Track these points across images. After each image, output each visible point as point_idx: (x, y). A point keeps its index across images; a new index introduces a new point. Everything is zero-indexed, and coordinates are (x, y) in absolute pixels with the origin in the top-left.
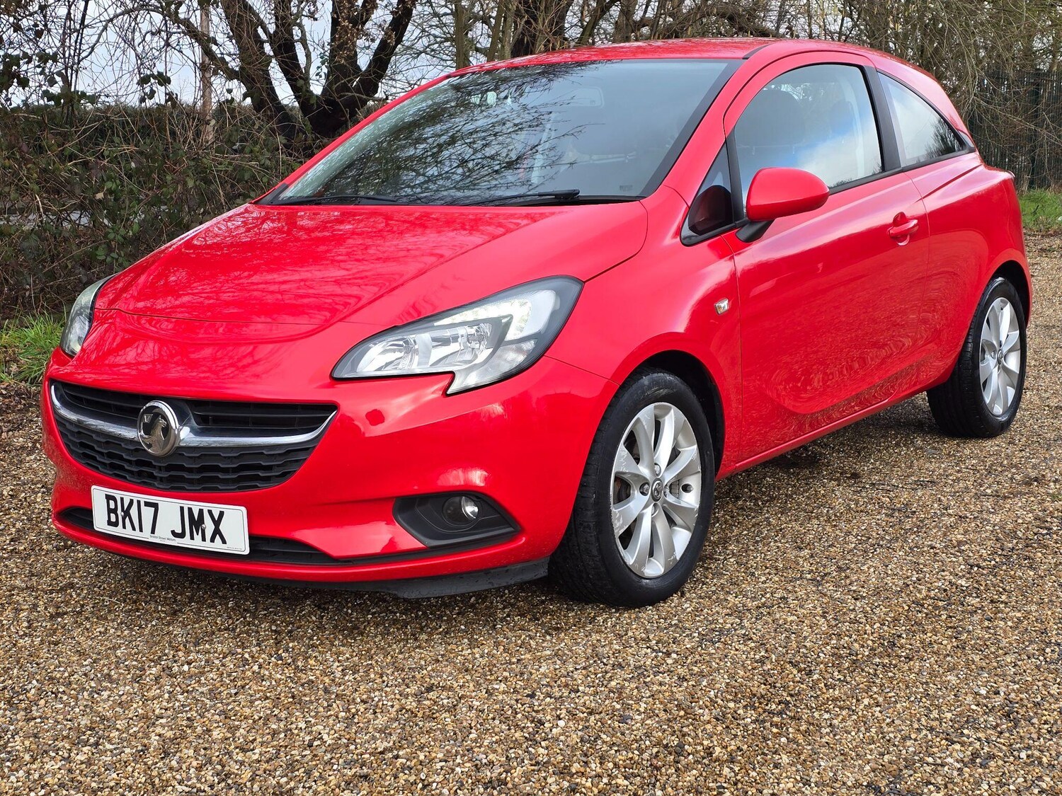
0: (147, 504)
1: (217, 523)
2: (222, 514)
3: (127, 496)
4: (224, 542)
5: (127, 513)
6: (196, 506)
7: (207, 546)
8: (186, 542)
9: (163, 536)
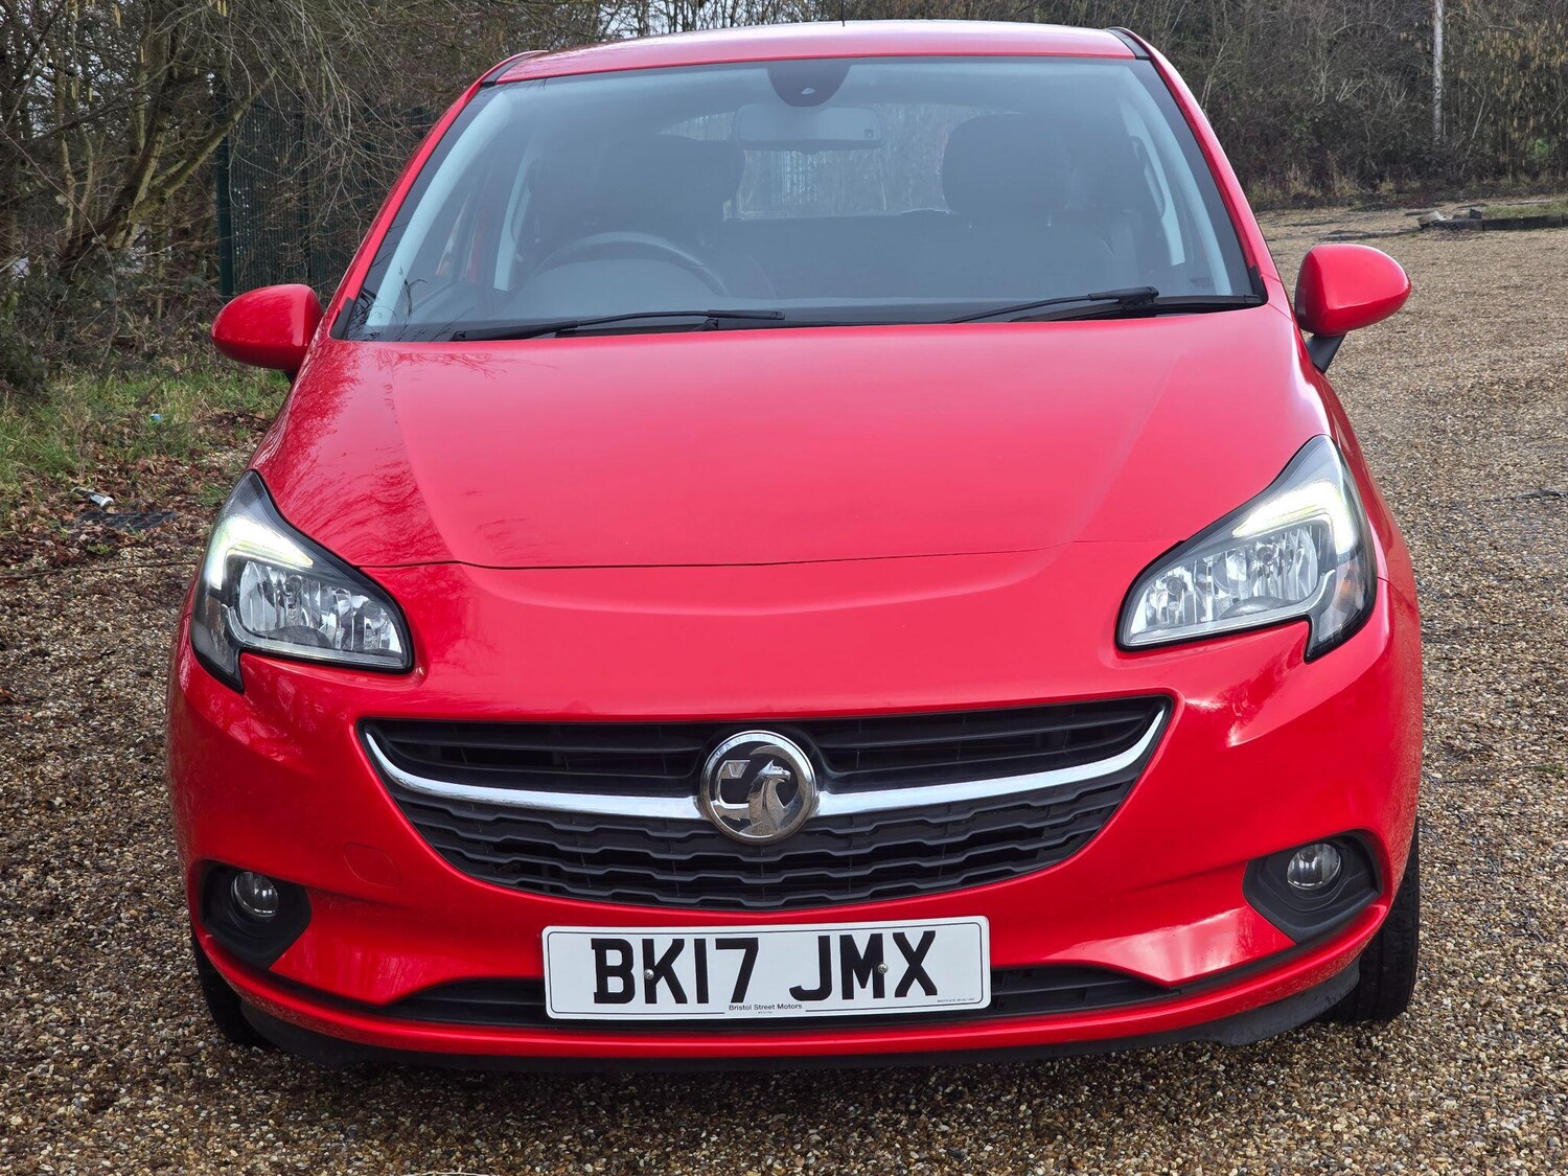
0: (722, 944)
1: (915, 957)
2: (928, 938)
3: (664, 935)
4: (930, 989)
5: (663, 970)
6: (861, 934)
7: (890, 1004)
8: (834, 1005)
9: (769, 998)
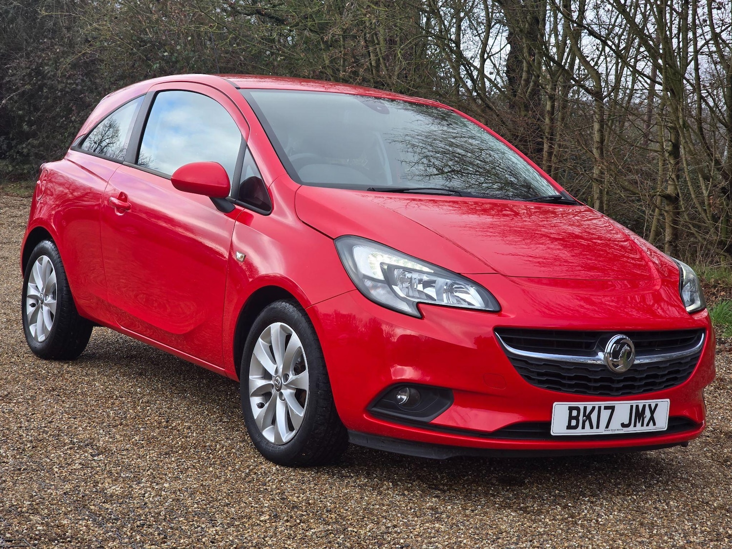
0: (606, 408)
1: (652, 412)
2: (657, 405)
3: (589, 405)
4: (654, 423)
5: (588, 417)
6: (641, 403)
7: (645, 429)
8: (631, 429)
9: (616, 428)
